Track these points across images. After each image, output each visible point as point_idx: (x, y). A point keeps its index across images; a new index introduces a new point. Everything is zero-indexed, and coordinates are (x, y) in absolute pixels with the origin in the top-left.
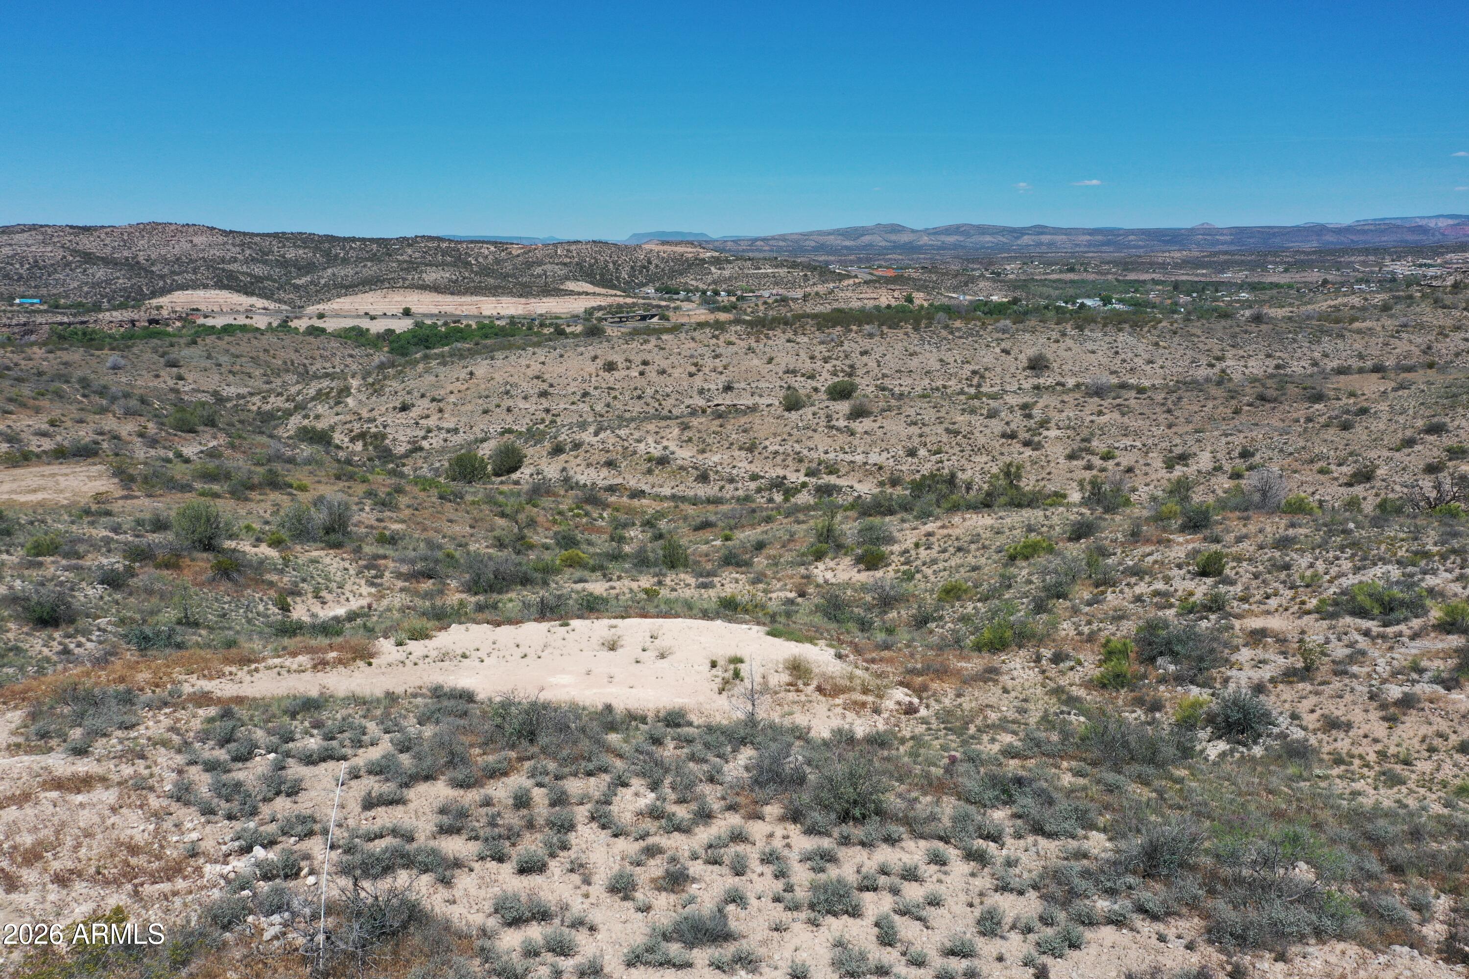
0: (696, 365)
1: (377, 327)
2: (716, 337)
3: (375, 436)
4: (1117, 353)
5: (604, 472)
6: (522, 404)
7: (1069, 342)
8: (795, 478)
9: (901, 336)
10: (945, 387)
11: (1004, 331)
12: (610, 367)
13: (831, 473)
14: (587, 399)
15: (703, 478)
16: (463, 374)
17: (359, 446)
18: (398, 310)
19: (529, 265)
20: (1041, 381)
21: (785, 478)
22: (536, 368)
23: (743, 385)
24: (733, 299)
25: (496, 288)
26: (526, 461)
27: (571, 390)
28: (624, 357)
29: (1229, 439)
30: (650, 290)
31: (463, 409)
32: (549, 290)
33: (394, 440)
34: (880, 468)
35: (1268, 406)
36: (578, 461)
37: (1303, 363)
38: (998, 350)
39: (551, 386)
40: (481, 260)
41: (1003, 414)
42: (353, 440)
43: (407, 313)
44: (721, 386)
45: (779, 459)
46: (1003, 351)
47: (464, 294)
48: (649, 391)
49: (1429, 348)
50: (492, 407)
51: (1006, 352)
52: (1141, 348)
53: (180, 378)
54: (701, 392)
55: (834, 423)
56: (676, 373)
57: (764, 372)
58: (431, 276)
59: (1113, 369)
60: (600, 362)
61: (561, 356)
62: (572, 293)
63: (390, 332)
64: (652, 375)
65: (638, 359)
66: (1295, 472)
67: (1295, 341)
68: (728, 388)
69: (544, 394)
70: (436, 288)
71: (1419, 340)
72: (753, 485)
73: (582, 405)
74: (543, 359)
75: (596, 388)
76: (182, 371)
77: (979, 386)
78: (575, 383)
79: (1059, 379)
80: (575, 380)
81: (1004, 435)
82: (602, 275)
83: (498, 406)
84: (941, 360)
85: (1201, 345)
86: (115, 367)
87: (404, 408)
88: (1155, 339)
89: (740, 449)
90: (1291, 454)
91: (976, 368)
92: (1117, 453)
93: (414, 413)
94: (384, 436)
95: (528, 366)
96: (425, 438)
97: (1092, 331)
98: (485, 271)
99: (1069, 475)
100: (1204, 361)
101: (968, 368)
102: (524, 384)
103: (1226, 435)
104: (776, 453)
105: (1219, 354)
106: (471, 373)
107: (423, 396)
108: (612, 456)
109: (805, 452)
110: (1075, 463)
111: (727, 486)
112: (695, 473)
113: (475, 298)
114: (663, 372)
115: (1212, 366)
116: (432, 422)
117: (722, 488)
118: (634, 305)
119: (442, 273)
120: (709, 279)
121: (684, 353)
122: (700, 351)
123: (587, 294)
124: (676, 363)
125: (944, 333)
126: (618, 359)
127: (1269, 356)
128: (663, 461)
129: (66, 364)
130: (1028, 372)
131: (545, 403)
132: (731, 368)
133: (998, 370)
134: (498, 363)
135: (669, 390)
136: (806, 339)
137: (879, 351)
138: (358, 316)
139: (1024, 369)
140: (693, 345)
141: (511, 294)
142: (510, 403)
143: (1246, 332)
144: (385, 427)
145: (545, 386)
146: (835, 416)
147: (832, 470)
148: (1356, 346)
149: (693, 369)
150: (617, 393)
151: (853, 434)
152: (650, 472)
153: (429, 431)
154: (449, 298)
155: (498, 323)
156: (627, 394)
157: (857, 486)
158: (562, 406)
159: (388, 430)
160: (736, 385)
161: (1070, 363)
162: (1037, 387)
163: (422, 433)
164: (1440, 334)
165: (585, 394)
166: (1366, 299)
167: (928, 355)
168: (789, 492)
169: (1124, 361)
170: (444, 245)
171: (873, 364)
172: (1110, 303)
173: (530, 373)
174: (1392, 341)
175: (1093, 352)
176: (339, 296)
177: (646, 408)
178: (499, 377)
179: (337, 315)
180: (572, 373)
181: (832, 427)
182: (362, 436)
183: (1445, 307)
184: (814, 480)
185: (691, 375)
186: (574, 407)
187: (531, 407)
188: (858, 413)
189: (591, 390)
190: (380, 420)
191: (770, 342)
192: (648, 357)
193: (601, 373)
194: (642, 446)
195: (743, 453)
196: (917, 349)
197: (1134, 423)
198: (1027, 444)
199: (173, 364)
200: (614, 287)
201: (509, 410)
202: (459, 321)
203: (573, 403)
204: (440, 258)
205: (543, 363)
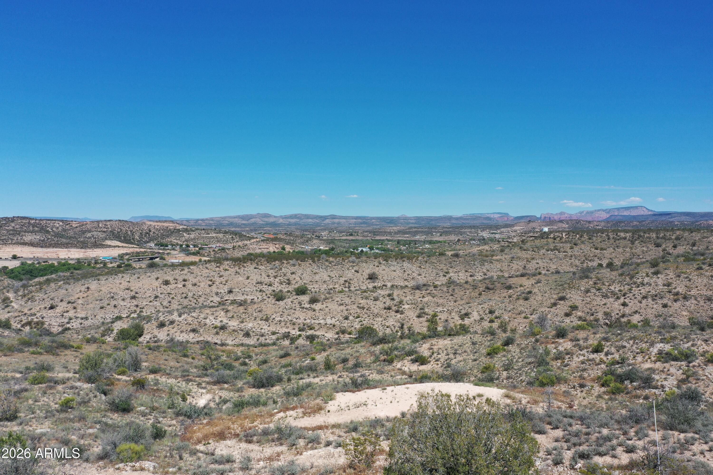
0: (211, 281)
2: (219, 267)
3: (37, 323)
4: (405, 271)
5: (192, 335)
6: (122, 303)
7: (383, 267)
8: (295, 332)
9: (308, 265)
10: (334, 288)
11: (353, 262)
12: (167, 283)
13: (311, 329)
14: (158, 299)
15: (247, 335)
16: (83, 288)
18: (9, 256)
19: (84, 232)
20: (376, 284)
21: (289, 332)
22: (125, 284)
23: (237, 290)
24: (197, 249)
25: (67, 244)
26: (145, 332)
27: (148, 295)
28: (173, 278)
29: (482, 306)
30: (152, 245)
31: (88, 306)
32: (97, 245)
33: (50, 325)
34: (334, 326)
35: (491, 291)
36: (175, 330)
37: (480, 274)
38: (353, 271)
39: (137, 293)
40: (54, 229)
41: (381, 299)
43: (15, 257)
44: (226, 291)
45: (283, 324)
46: (355, 271)
47: (49, 247)
48: (190, 295)
49: (525, 267)
50: (105, 305)
51: (357, 271)
52: (414, 269)
54: (217, 294)
55: (303, 306)
56: (202, 285)
57: (246, 283)
58: (28, 238)
59: (405, 278)
60: (160, 281)
61: (139, 278)
62: (110, 246)
63: (5, 268)
64: (190, 286)
65: (181, 279)
66: (515, 318)
67: (475, 265)
68: (230, 292)
69: (133, 298)
70: (32, 244)
71: (520, 264)
72: (274, 337)
73: (155, 303)
74: (128, 280)
75: (161, 294)
77: (349, 287)
78: (150, 292)
79: (383, 283)
80: (149, 290)
81: (385, 308)
82: (125, 237)
83: (109, 304)
84: (329, 276)
85: (438, 267)
87: (52, 308)
88: (419, 265)
89: (261, 320)
90: (510, 311)
91: (346, 279)
92: (438, 314)
93: (59, 310)
94: (43, 323)
95: (120, 284)
96: (68, 323)
97: (391, 261)
98: (57, 235)
99: (421, 325)
100: (441, 274)
101: (342, 280)
102: (121, 293)
103: (480, 304)
104: (280, 321)
105: (446, 271)
106: (88, 288)
107: (62, 301)
108: (193, 327)
109: (295, 320)
110: (421, 319)
111: (261, 338)
112: (242, 333)
113: (55, 249)
114: (195, 285)
115: (445, 276)
116: (71, 314)
117: (258, 339)
118: (145, 252)
119: (35, 236)
120: (183, 239)
121: (204, 275)
122: (212, 274)
123: (119, 247)
124: (201, 280)
125: (327, 263)
126: (170, 278)
127: (466, 271)
128: (223, 328)
130: (369, 281)
131: (135, 302)
132: (229, 282)
133: (356, 280)
134: (103, 282)
135: (200, 293)
136: (263, 267)
137: (300, 272)
139: (367, 279)
140: (207, 271)
141: (76, 247)
142: (115, 302)
143: (454, 261)
144: (43, 318)
145: (133, 293)
146: (303, 303)
147: (311, 328)
148: (498, 266)
149: (210, 283)
150: (173, 296)
151: (314, 310)
152: (217, 333)
153: (70, 319)
154: (40, 250)
155: (70, 262)
156: (179, 296)
157: (326, 335)
158: (145, 303)
159: (45, 319)
160: (234, 290)
161: (386, 275)
162: (375, 287)
163: (66, 320)
164: (527, 261)
165: (156, 297)
166: (491, 247)
167: (322, 273)
168: (293, 340)
169: (408, 275)
170: (32, 222)
171: (298, 279)
172: (373, 250)
173: (122, 287)
174: (511, 264)
175: (395, 271)
177: (190, 303)
178: (105, 290)
180: (146, 287)
181: (303, 308)
182: (29, 323)
183: (525, 250)
184: (304, 333)
185: (210, 286)
186: (151, 304)
187: (127, 304)
188: (313, 301)
189: (159, 295)
190: (38, 315)
191: (246, 269)
192: (186, 278)
193: (162, 286)
194: (208, 321)
195: (263, 322)
196: (317, 271)
197: (441, 301)
198: (397, 312)
200: (132, 243)
201: (115, 306)
202: (47, 262)
203: (150, 302)
204: (31, 228)
205: (129, 282)
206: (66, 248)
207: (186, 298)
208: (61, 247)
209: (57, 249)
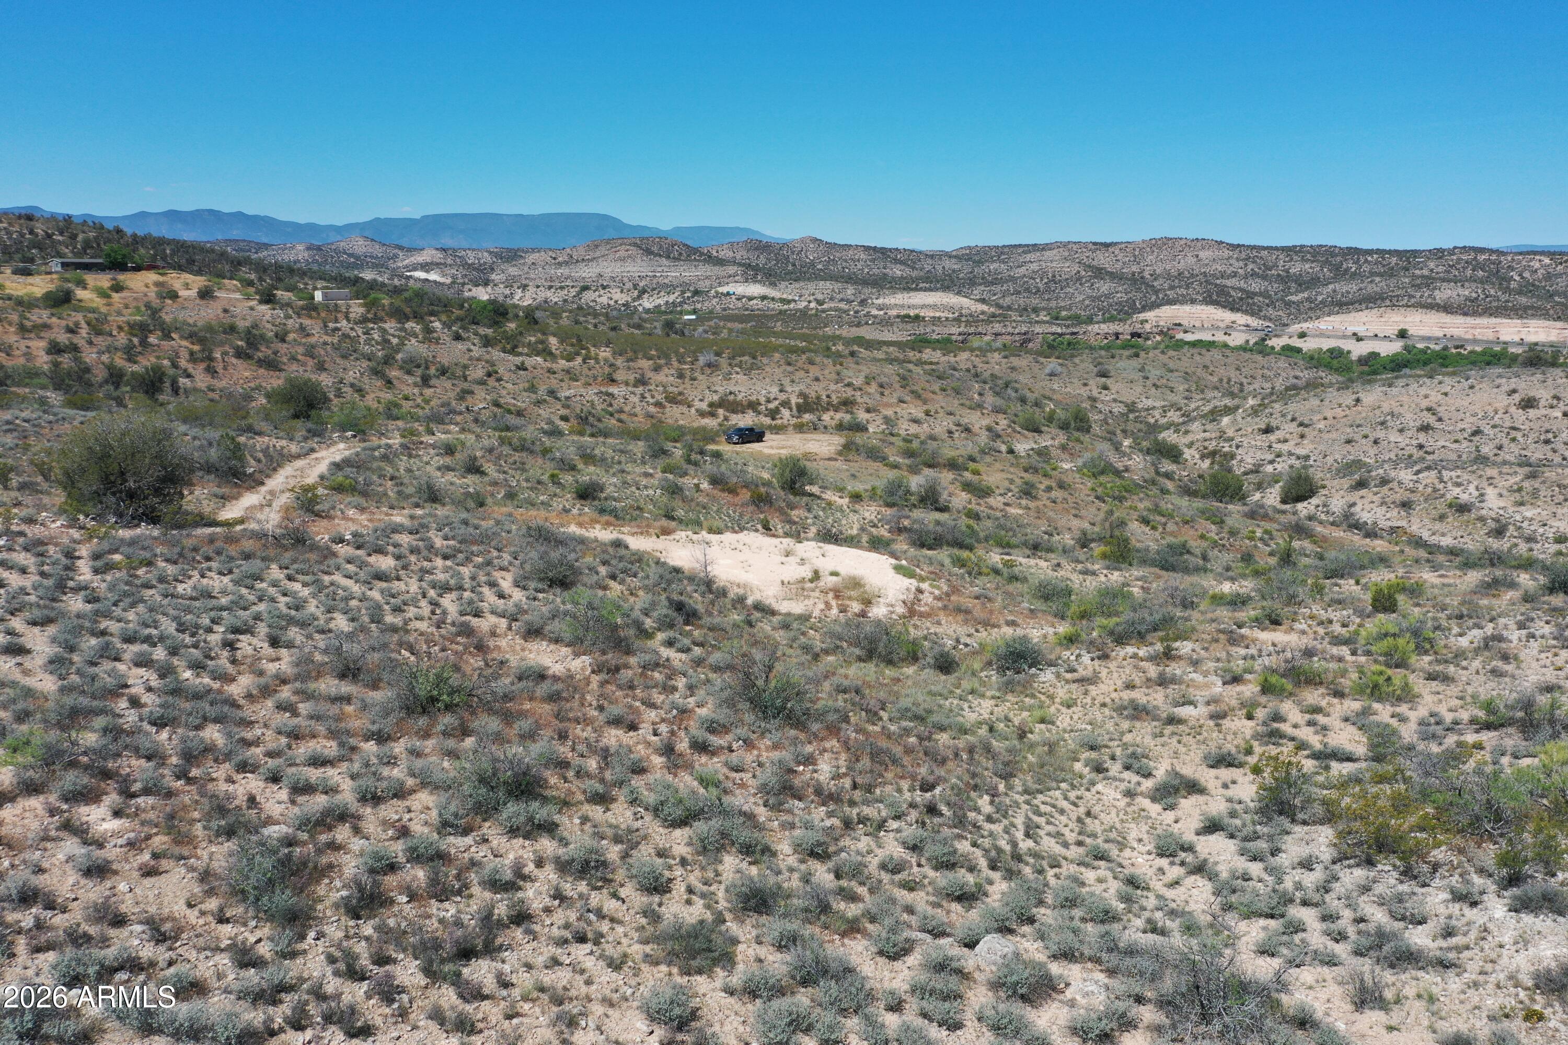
1: (1358, 350)
3: (1225, 455)
6: (1394, 437)
12: (1528, 403)
14: (1477, 438)
15: (1499, 532)
16: (1350, 400)
17: (1207, 462)
18: (1392, 331)
22: (1435, 397)
25: (1526, 308)
26: (1321, 492)
27: (1460, 425)
28: (1553, 392)
31: (1326, 436)
33: (1241, 461)
39: (1440, 420)
40: (1527, 274)
42: (1203, 457)
43: (1402, 334)
47: (1480, 315)
50: (1357, 437)
53: (1105, 388)
58: (1444, 293)
60: (1517, 397)
61: (1472, 387)
63: (1374, 355)
69: (1425, 428)
70: (1447, 308)
73: (1465, 444)
74: (1448, 389)
75: (1494, 427)
76: (1109, 382)
78: (1472, 420)
80: (1474, 415)
83: (1366, 437)
86: (1052, 374)
87: (1268, 430)
93: (1279, 434)
94: (1233, 456)
95: (1426, 397)
96: (1271, 462)
98: (1528, 288)
102: (1409, 416)
106: (1358, 400)
107: (1293, 420)
108: (1413, 497)
111: (1522, 545)
112: (1491, 524)
113: (1493, 320)
116: (1285, 448)
117: (1513, 546)
119: (1461, 291)
126: (1544, 395)
128: (1462, 509)
129: (1013, 369)
131: (1422, 438)
134: (1394, 390)
138: (1344, 337)
142: (1380, 434)
144: (1238, 447)
145: (1430, 419)
150: (1519, 436)
153: (1280, 455)
154: (1460, 320)
156: (1533, 436)
158: (1441, 443)
159: (1240, 451)
163: (1270, 457)
165: (1477, 432)
170: (1482, 258)
173: (1425, 404)
176: (1329, 315)
177: (1550, 455)
178: (1386, 407)
179: (1322, 335)
180: (1476, 408)
182: (1213, 454)
186: (1456, 446)
187: (1402, 440)
189: (1487, 430)
190: (1239, 440)
193: (1513, 409)
199: (1104, 374)
201: (1376, 442)
202: (1462, 347)
203: (1456, 441)
204: (1469, 272)
205: (1446, 394)
206: (1521, 317)
207: (1547, 442)
208: (1509, 317)
209: (1498, 320)
